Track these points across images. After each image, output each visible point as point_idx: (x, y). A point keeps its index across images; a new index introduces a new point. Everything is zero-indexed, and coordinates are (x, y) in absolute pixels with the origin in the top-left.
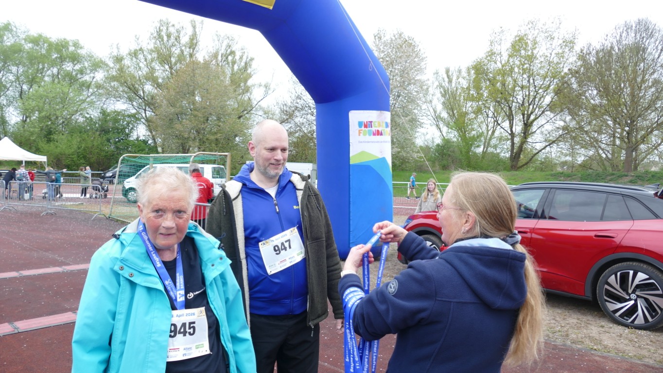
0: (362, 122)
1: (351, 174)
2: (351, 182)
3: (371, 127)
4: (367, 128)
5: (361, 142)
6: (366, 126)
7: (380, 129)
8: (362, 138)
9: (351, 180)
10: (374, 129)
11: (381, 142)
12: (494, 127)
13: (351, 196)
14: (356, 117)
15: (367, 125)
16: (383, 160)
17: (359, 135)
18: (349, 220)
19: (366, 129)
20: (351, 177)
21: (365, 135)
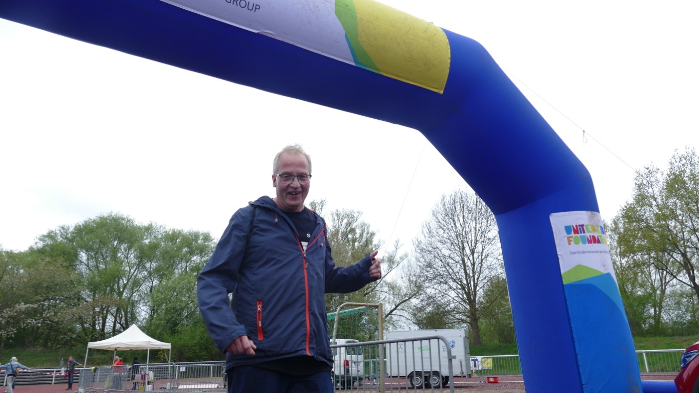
0: (570, 226)
1: (567, 298)
2: (569, 310)
3: (584, 232)
4: (578, 233)
5: (574, 253)
6: (576, 232)
7: (596, 235)
8: (574, 247)
9: (569, 306)
10: (587, 234)
11: (601, 252)
12: (662, 286)
13: (573, 329)
14: (559, 221)
15: (580, 229)
16: (608, 275)
17: (570, 244)
18: (578, 366)
19: (576, 235)
20: (568, 302)
21: (577, 243)
